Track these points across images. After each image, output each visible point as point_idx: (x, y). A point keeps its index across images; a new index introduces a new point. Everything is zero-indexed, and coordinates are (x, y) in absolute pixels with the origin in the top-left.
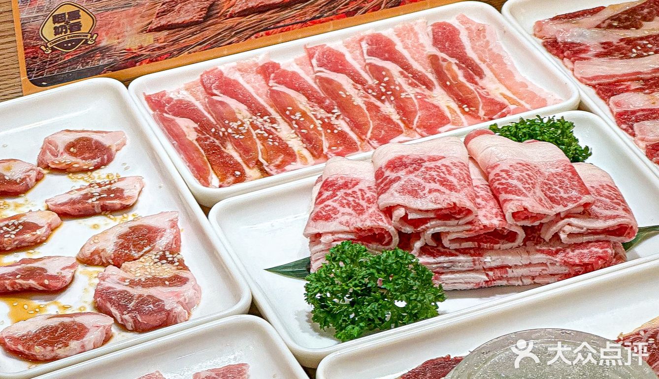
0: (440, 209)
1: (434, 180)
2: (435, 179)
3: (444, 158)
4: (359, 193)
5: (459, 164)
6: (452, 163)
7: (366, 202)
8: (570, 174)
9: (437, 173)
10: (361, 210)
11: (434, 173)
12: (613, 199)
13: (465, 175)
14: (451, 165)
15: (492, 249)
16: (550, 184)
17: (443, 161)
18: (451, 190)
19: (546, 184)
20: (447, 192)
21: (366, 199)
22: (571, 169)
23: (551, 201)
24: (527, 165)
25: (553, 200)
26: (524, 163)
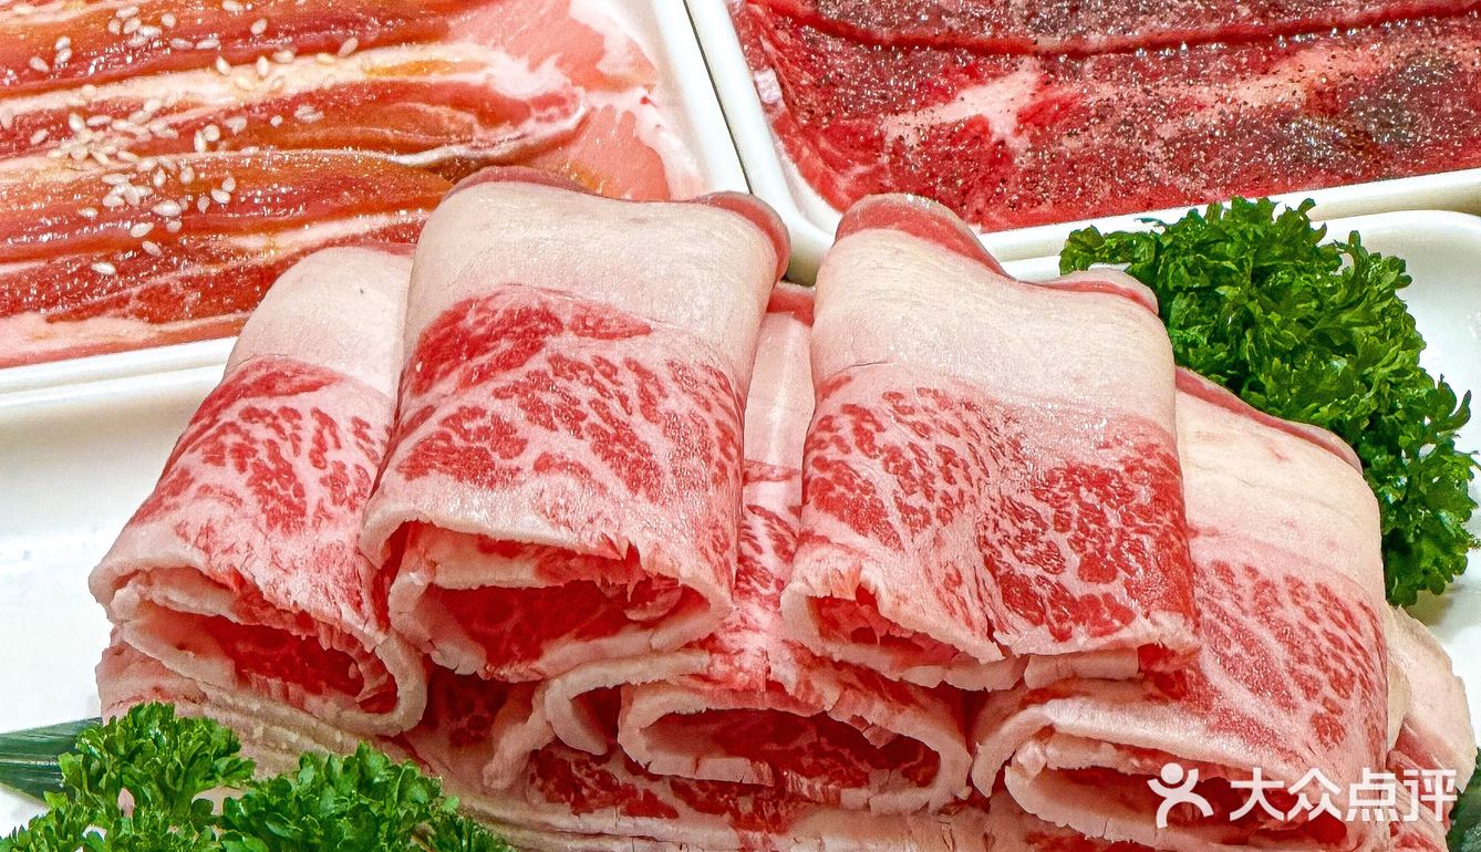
0: (566, 554)
1: (574, 419)
2: (583, 417)
3: (647, 331)
4: (309, 426)
5: (701, 375)
6: (671, 364)
7: (323, 481)
8: (1144, 495)
9: (592, 393)
10: (289, 504)
11: (583, 393)
12: (1302, 659)
13: (714, 433)
14: (664, 374)
16: (1037, 518)
17: (636, 348)
18: (634, 484)
19: (1018, 513)
20: (618, 487)
21: (330, 470)
22: (1164, 474)
23: (1007, 597)
24: (969, 406)
25: (1017, 594)
26: (956, 394)
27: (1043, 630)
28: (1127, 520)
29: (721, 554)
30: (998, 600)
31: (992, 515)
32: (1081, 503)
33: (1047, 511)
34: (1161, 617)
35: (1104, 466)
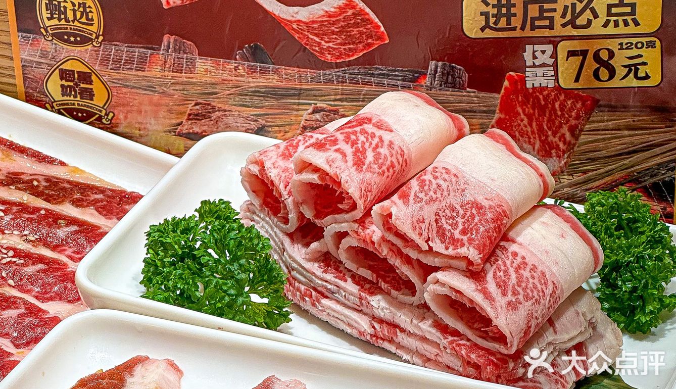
3: (391, 131)
6: (390, 141)
12: (519, 286)
15: (389, 294)
16: (457, 213)
17: (385, 134)
19: (453, 209)
20: (350, 162)
23: (438, 232)
24: (455, 175)
25: (441, 233)
26: (453, 171)
27: (443, 245)
28: (480, 221)
29: (366, 192)
30: (435, 232)
31: (444, 207)
32: (471, 213)
33: (461, 212)
34: (471, 249)
35: (483, 204)
